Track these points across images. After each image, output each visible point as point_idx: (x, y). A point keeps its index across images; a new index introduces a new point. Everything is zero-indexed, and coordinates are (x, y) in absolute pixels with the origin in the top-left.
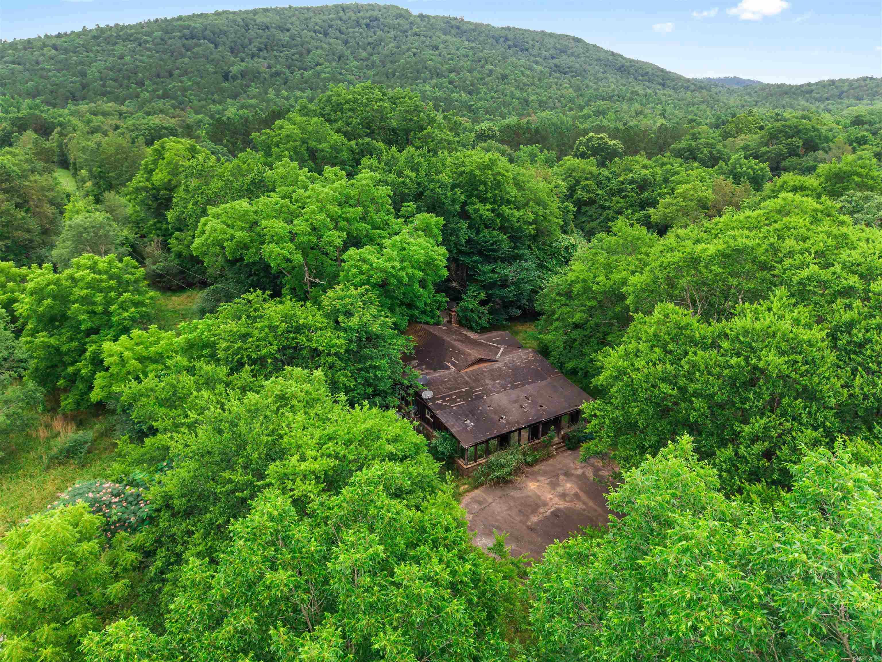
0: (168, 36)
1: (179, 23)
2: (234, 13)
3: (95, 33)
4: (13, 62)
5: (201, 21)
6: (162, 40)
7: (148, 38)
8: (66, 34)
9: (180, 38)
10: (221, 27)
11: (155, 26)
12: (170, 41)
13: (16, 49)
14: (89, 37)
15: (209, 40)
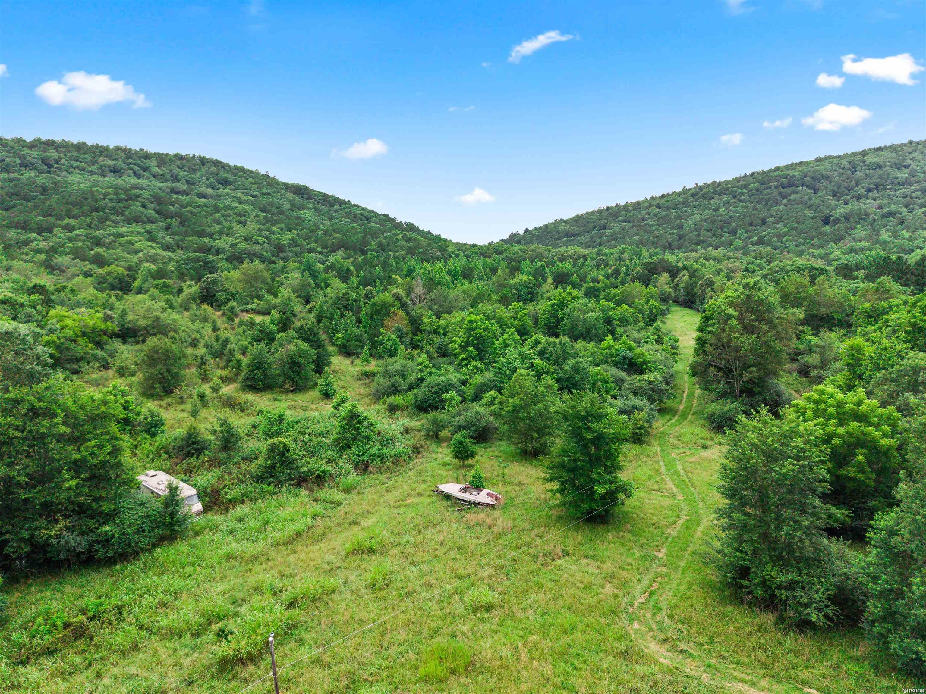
0: (764, 186)
1: (776, 173)
2: (839, 157)
3: (693, 191)
4: (625, 221)
5: (800, 169)
6: (757, 191)
7: (744, 191)
8: (668, 195)
9: (776, 187)
10: (824, 173)
11: (751, 179)
12: (765, 192)
13: (628, 211)
14: (688, 195)
15: (809, 187)
